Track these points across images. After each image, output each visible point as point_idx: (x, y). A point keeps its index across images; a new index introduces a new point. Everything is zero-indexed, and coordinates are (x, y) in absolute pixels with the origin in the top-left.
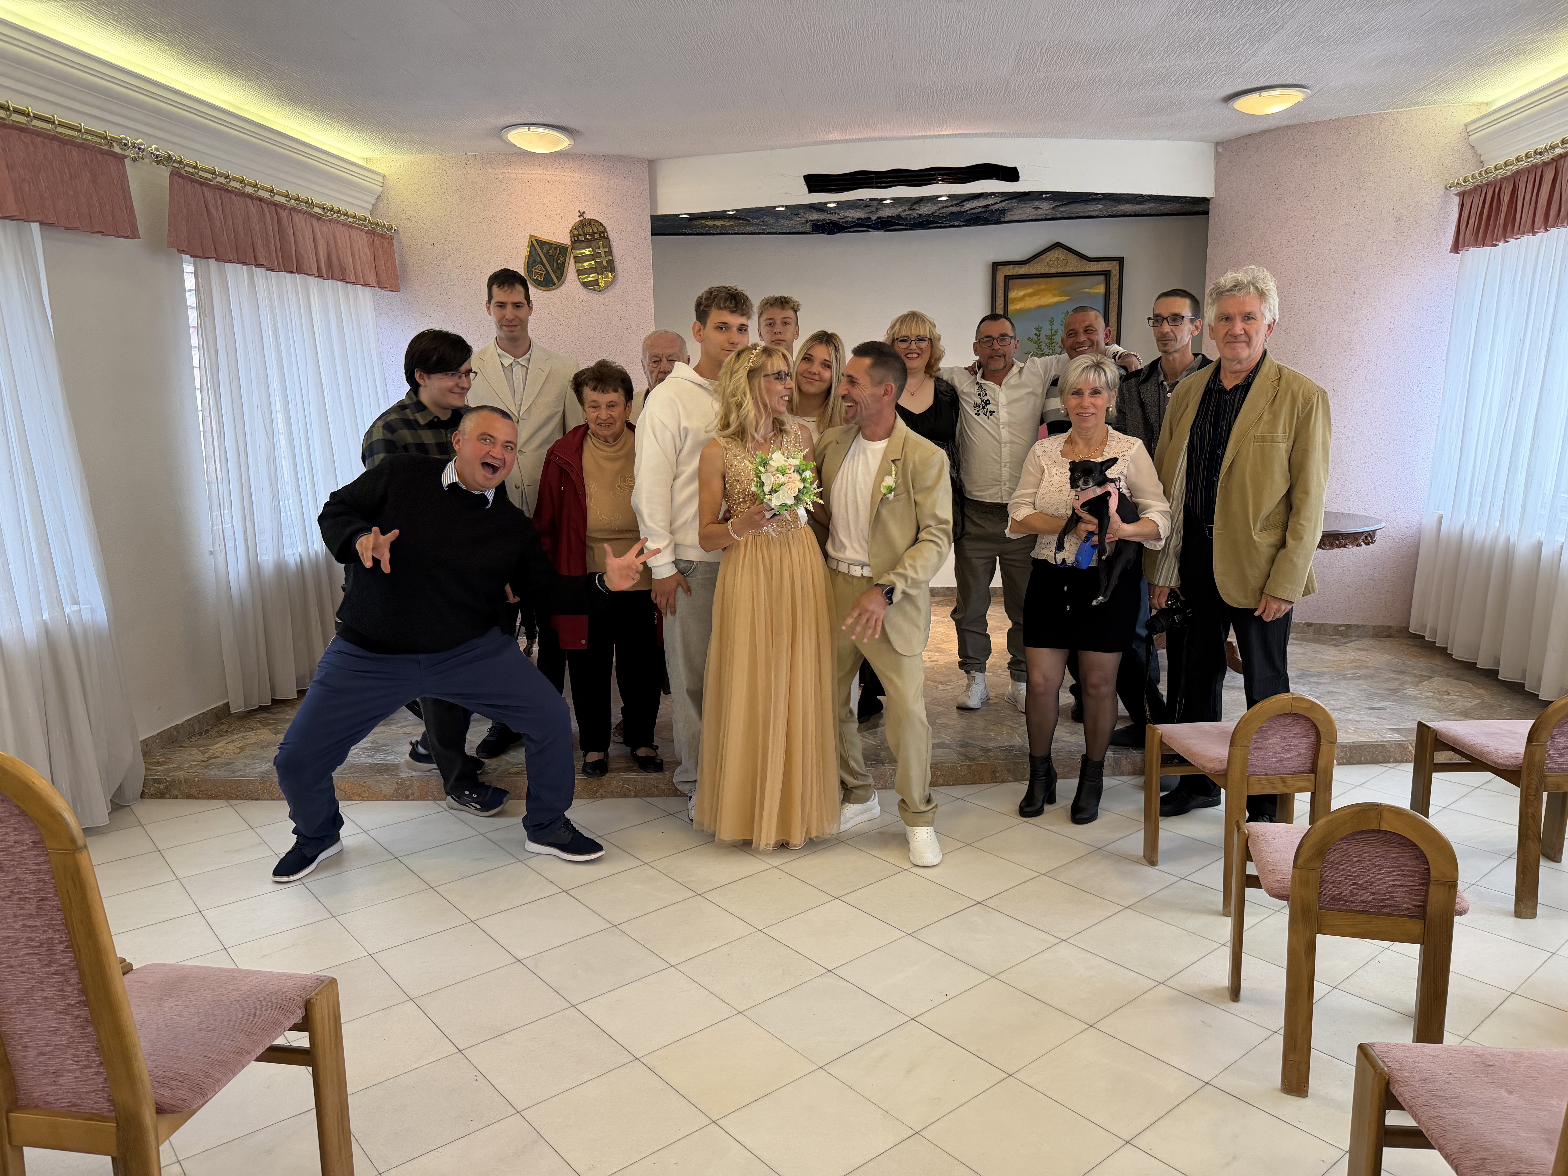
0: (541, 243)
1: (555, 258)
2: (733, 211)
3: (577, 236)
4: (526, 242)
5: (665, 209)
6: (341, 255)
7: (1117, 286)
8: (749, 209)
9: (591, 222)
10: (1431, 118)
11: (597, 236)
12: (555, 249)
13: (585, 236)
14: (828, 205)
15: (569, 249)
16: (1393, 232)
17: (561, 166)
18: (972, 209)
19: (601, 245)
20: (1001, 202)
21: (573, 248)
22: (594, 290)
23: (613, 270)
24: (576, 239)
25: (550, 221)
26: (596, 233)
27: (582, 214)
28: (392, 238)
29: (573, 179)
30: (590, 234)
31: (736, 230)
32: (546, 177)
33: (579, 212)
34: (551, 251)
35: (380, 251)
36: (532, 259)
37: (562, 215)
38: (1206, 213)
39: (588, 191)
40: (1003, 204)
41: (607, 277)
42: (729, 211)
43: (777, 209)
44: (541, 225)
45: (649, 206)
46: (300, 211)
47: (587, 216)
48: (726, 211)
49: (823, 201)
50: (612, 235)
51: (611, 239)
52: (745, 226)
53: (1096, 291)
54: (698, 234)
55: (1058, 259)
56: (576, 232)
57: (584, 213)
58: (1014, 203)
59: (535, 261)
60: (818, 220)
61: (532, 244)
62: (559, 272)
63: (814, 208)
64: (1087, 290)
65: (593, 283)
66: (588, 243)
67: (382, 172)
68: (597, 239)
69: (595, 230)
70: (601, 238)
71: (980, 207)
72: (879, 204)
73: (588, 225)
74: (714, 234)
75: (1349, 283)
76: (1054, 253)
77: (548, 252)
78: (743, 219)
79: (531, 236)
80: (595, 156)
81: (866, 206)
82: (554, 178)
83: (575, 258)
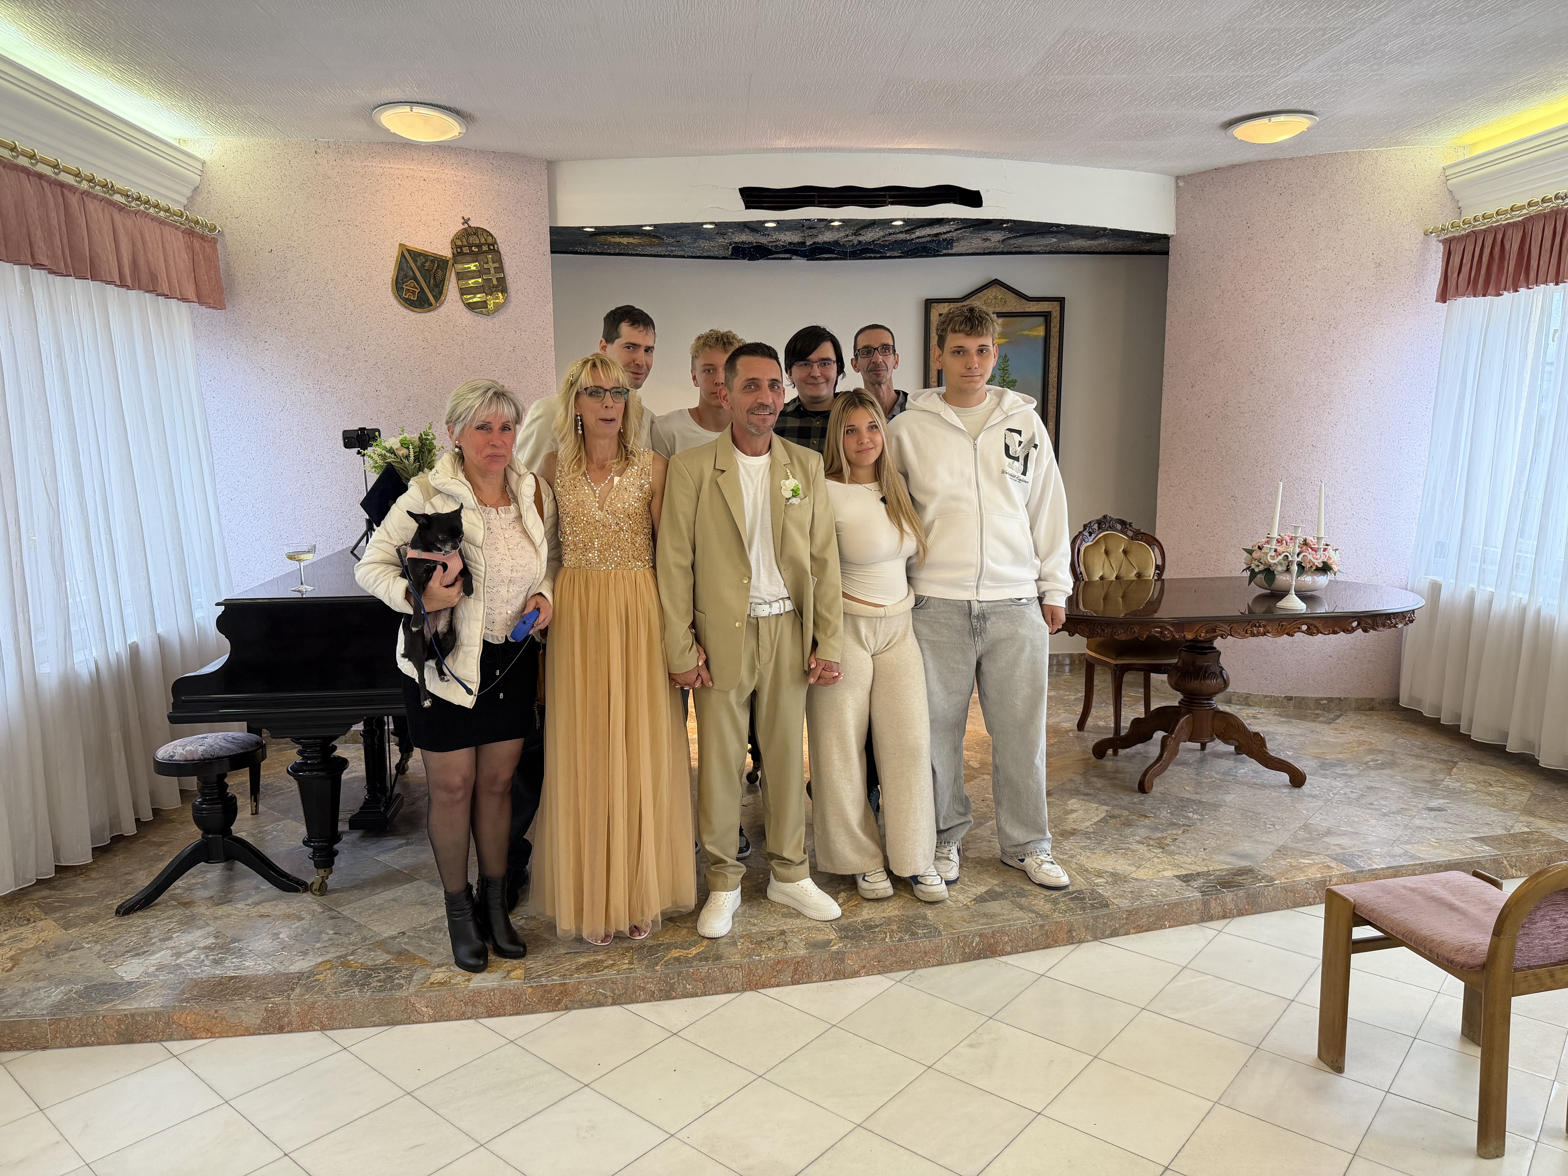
0: (415, 255)
1: (432, 273)
2: (650, 226)
3: (461, 247)
4: (395, 253)
5: (566, 221)
6: (151, 259)
7: (1057, 329)
8: (672, 224)
9: (477, 231)
10: (1411, 159)
11: (485, 248)
12: (432, 261)
13: (470, 247)
14: (767, 225)
15: (450, 263)
16: (1373, 278)
17: (440, 161)
18: (918, 238)
19: (490, 260)
20: (956, 230)
21: (455, 262)
22: (481, 313)
23: (504, 290)
24: (459, 250)
25: (426, 228)
26: (483, 244)
27: (466, 221)
28: (214, 241)
29: (455, 179)
30: (477, 246)
31: (639, 250)
32: (421, 174)
33: (463, 218)
34: (427, 264)
35: (201, 257)
36: (402, 273)
37: (441, 220)
38: (1166, 253)
39: (473, 194)
40: (954, 234)
41: (498, 298)
42: (646, 226)
43: (705, 226)
44: (414, 232)
45: (548, 215)
46: (95, 197)
47: (473, 224)
48: (642, 226)
49: (762, 219)
50: (503, 248)
51: (502, 252)
52: (652, 245)
53: (1035, 333)
54: (590, 253)
55: (996, 298)
56: (459, 243)
57: (469, 219)
58: (966, 233)
59: (406, 276)
60: (743, 243)
61: (403, 255)
62: (436, 290)
63: (748, 228)
64: (1025, 332)
65: (480, 305)
66: (474, 256)
67: (201, 157)
68: (485, 252)
69: (483, 241)
70: (490, 251)
71: (929, 235)
72: (826, 225)
73: (475, 234)
74: (610, 254)
75: (1328, 331)
76: (992, 292)
77: (423, 265)
78: (657, 237)
79: (401, 245)
80: (482, 152)
81: (810, 228)
82: (431, 175)
83: (458, 274)
